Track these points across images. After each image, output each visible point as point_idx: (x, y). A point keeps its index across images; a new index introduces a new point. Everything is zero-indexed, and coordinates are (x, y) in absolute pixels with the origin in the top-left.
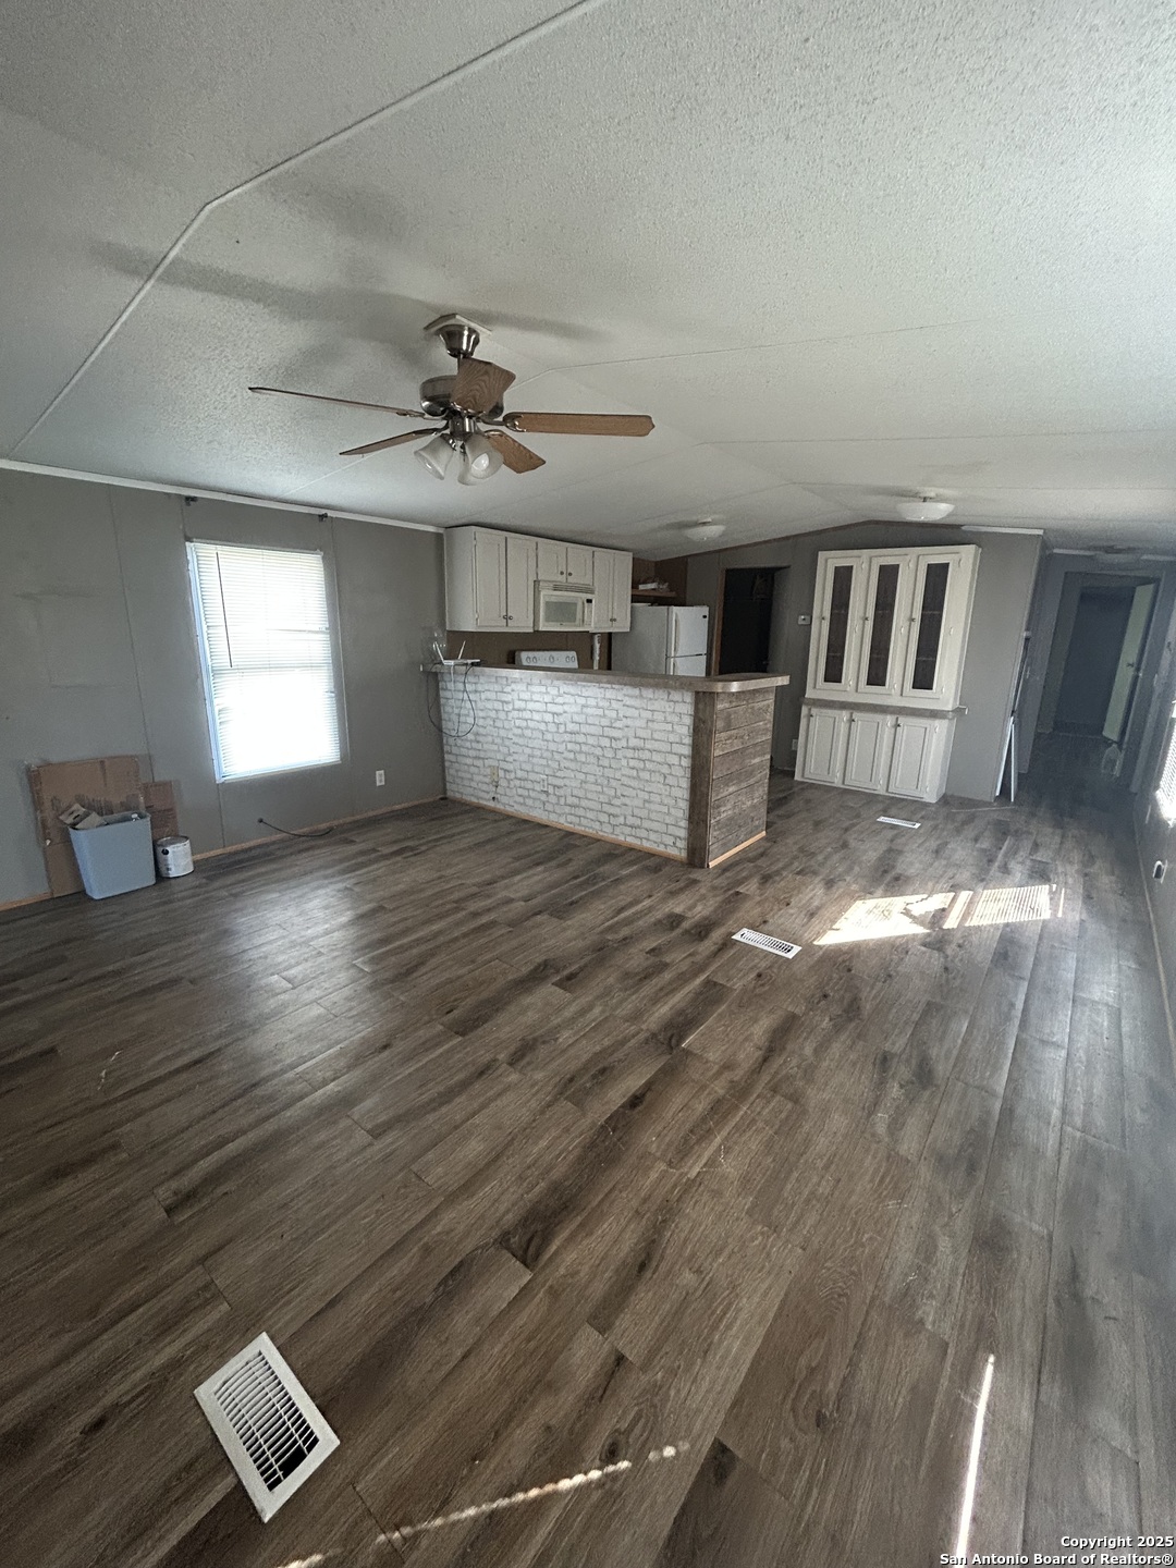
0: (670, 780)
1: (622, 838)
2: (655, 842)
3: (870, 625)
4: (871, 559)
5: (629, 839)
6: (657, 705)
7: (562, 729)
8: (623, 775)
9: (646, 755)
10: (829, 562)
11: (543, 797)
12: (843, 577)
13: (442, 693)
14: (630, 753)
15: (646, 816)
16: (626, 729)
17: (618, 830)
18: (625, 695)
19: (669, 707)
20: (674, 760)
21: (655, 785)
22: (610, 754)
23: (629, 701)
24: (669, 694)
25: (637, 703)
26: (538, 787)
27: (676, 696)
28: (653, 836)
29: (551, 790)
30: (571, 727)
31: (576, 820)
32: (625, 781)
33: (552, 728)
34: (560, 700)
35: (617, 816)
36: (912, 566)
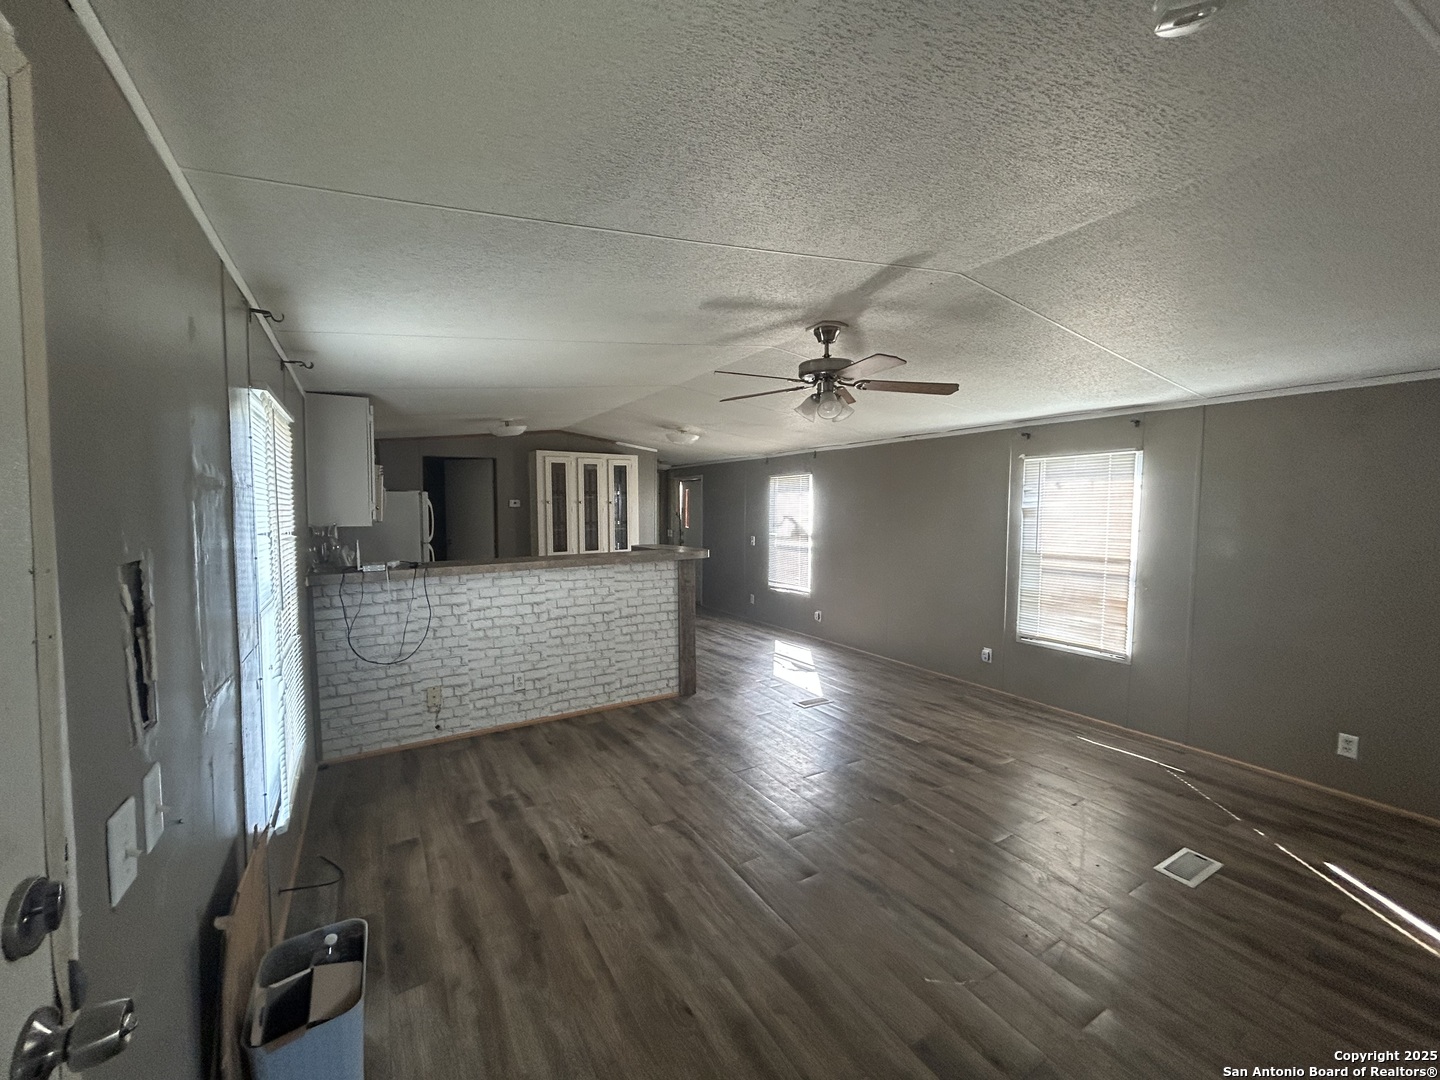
0: (662, 634)
1: (618, 701)
2: (651, 691)
3: (582, 507)
4: (577, 459)
5: (626, 699)
6: (646, 576)
7: (544, 617)
8: (617, 643)
9: (639, 619)
10: (545, 459)
11: (519, 697)
12: (559, 471)
13: (318, 615)
14: (623, 622)
15: (641, 672)
16: (618, 602)
17: (613, 696)
18: (616, 572)
19: (655, 575)
20: (664, 617)
21: (649, 642)
22: (603, 627)
23: (619, 577)
24: (656, 565)
25: (628, 577)
26: (508, 689)
27: (662, 566)
28: (648, 687)
29: (529, 686)
30: (555, 613)
31: (566, 704)
32: (620, 647)
33: (531, 619)
34: (542, 588)
35: (613, 683)
36: (605, 464)
